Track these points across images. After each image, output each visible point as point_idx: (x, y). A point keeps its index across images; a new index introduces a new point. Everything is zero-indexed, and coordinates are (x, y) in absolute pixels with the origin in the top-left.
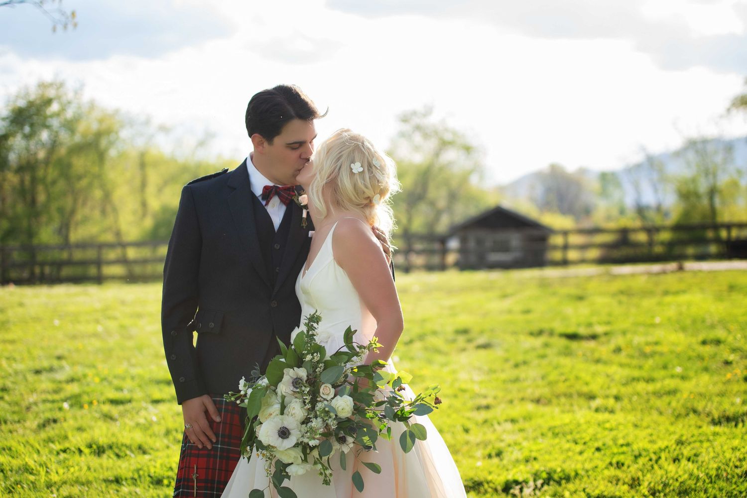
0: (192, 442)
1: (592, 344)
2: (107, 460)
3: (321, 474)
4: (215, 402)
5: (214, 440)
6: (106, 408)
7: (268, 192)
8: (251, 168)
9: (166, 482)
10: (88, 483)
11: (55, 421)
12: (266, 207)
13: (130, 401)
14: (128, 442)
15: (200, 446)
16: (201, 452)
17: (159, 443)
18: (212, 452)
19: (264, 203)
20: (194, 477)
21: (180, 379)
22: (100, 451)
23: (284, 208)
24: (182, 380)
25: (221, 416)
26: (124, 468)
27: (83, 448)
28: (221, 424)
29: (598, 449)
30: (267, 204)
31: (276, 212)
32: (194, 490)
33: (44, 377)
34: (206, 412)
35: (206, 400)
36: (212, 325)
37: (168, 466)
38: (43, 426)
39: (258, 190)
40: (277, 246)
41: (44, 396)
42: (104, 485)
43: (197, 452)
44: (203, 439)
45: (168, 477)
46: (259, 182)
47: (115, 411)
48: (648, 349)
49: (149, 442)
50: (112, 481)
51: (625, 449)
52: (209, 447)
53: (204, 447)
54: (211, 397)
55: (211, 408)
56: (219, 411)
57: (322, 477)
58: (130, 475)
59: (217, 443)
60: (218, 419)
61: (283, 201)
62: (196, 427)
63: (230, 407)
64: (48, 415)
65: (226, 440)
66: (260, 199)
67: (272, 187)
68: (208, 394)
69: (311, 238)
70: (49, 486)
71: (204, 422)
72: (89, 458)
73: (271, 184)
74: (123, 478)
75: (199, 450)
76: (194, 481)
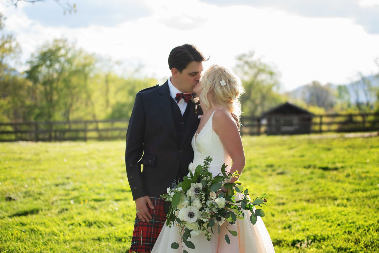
0: (140, 219)
1: (335, 173)
2: (94, 229)
3: (206, 235)
4: (151, 199)
5: (151, 218)
6: (92, 203)
7: (179, 97)
8: (170, 85)
9: (123, 240)
10: (84, 241)
11: (67, 210)
12: (177, 104)
13: (104, 200)
14: (104, 220)
15: (144, 221)
16: (144, 224)
17: (120, 221)
18: (150, 224)
19: (176, 102)
20: (141, 236)
21: (134, 188)
22: (90, 225)
23: (186, 104)
24: (135, 188)
25: (154, 206)
26: (102, 233)
27: (81, 223)
28: (155, 210)
29: (339, 225)
30: (178, 102)
31: (182, 106)
32: (141, 242)
33: (60, 187)
34: (147, 204)
35: (147, 198)
36: (150, 161)
37: (125, 232)
38: (61, 212)
39: (174, 95)
40: (183, 123)
41: (60, 197)
42: (92, 241)
43: (142, 224)
44: (145, 217)
45: (125, 238)
46: (174, 91)
47: (96, 205)
48: (363, 175)
49: (114, 220)
50: (96, 240)
51: (352, 225)
52: (148, 221)
53: (146, 222)
54: (150, 197)
55: (150, 202)
56: (153, 204)
57: (206, 237)
58: (105, 236)
59: (152, 219)
60: (153, 208)
61: (186, 101)
62: (142, 211)
63: (159, 202)
64: (64, 207)
65: (157, 218)
66: (175, 100)
67: (180, 94)
68: (148, 195)
69: (200, 119)
70: (65, 242)
71: (146, 209)
72: (84, 228)
73: (180, 92)
74: (102, 238)
75: (144, 223)
76: (141, 238)
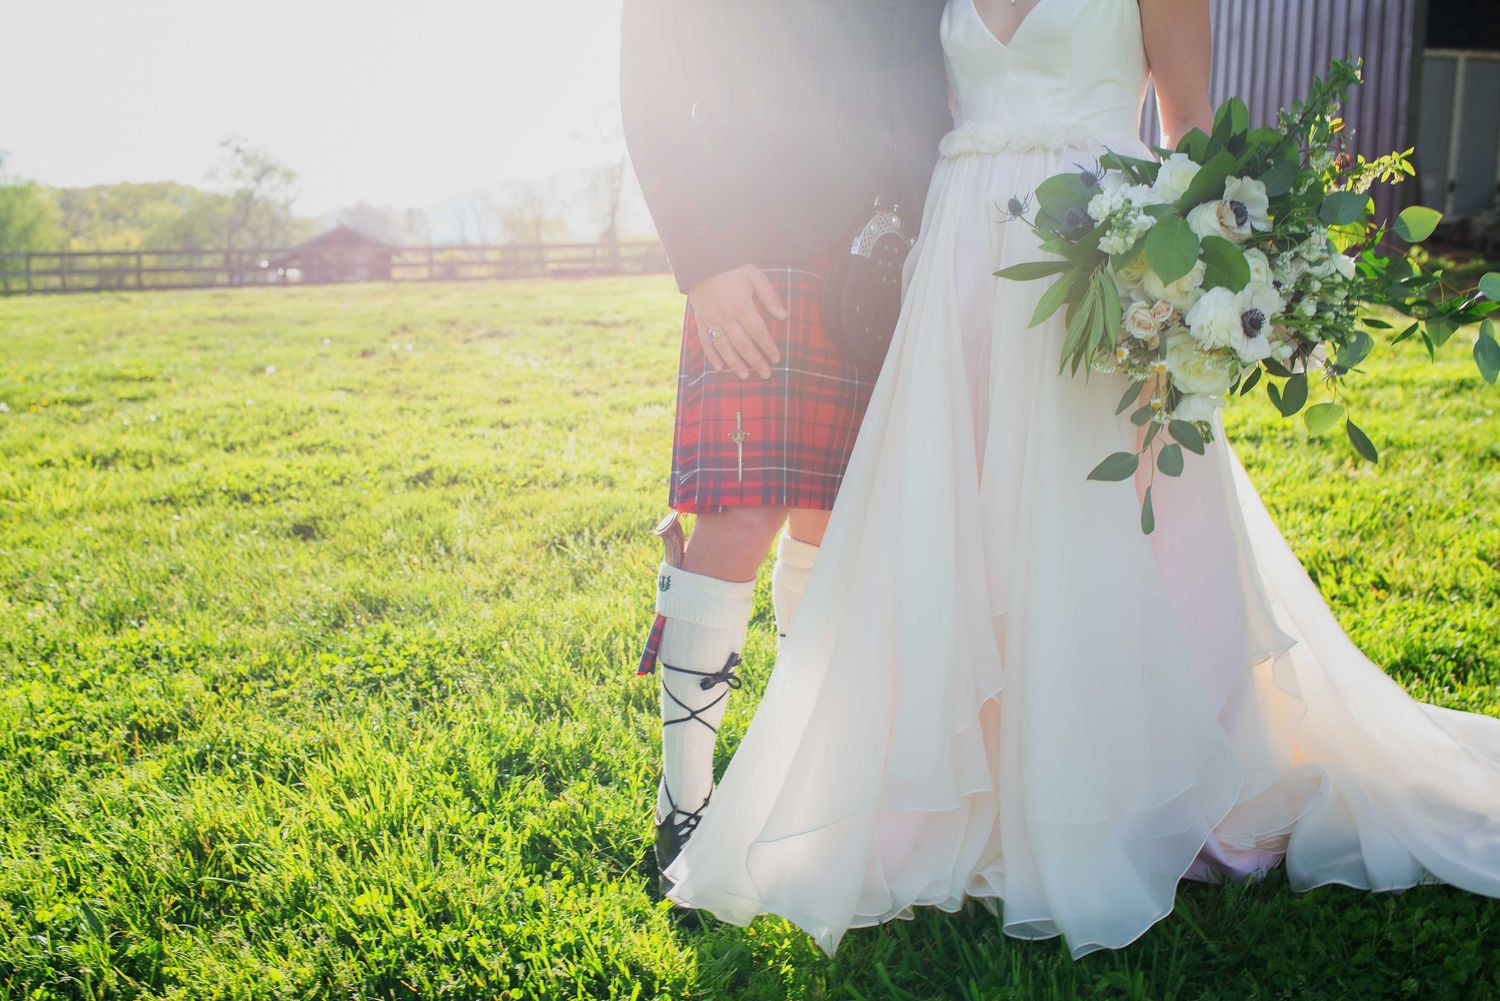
4: (771, 277)
5: (776, 358)
15: (744, 374)
16: (747, 385)
18: (772, 384)
20: (739, 439)
22: (105, 462)
25: (785, 306)
28: (788, 324)
32: (737, 466)
35: (753, 273)
43: (740, 386)
44: (753, 356)
49: (169, 447)
52: (766, 374)
53: (754, 375)
54: (763, 268)
55: (767, 292)
56: (782, 296)
58: (186, 491)
59: (782, 363)
60: (780, 314)
63: (801, 287)
65: (800, 356)
68: (756, 260)
71: (756, 322)
74: (179, 496)
75: (741, 381)
76: (737, 450)
